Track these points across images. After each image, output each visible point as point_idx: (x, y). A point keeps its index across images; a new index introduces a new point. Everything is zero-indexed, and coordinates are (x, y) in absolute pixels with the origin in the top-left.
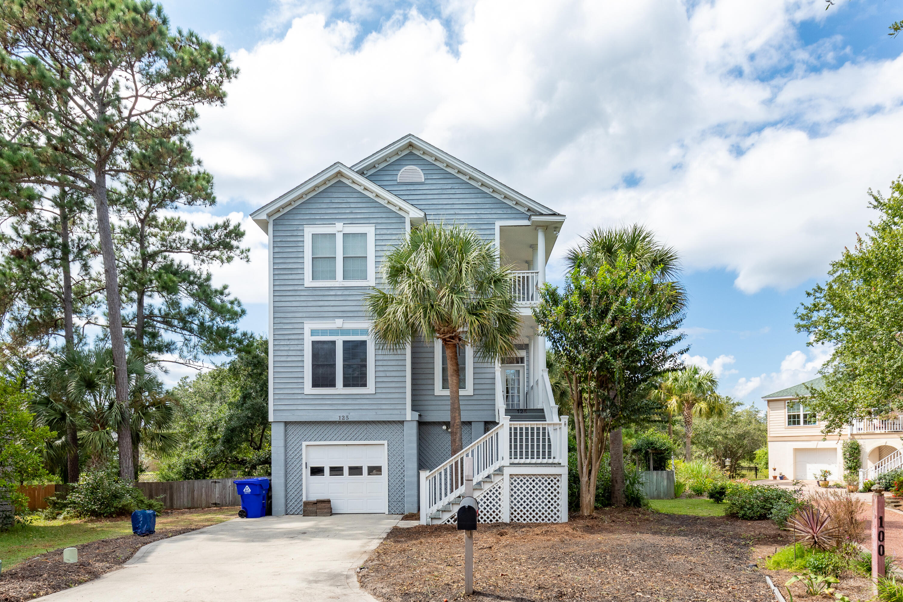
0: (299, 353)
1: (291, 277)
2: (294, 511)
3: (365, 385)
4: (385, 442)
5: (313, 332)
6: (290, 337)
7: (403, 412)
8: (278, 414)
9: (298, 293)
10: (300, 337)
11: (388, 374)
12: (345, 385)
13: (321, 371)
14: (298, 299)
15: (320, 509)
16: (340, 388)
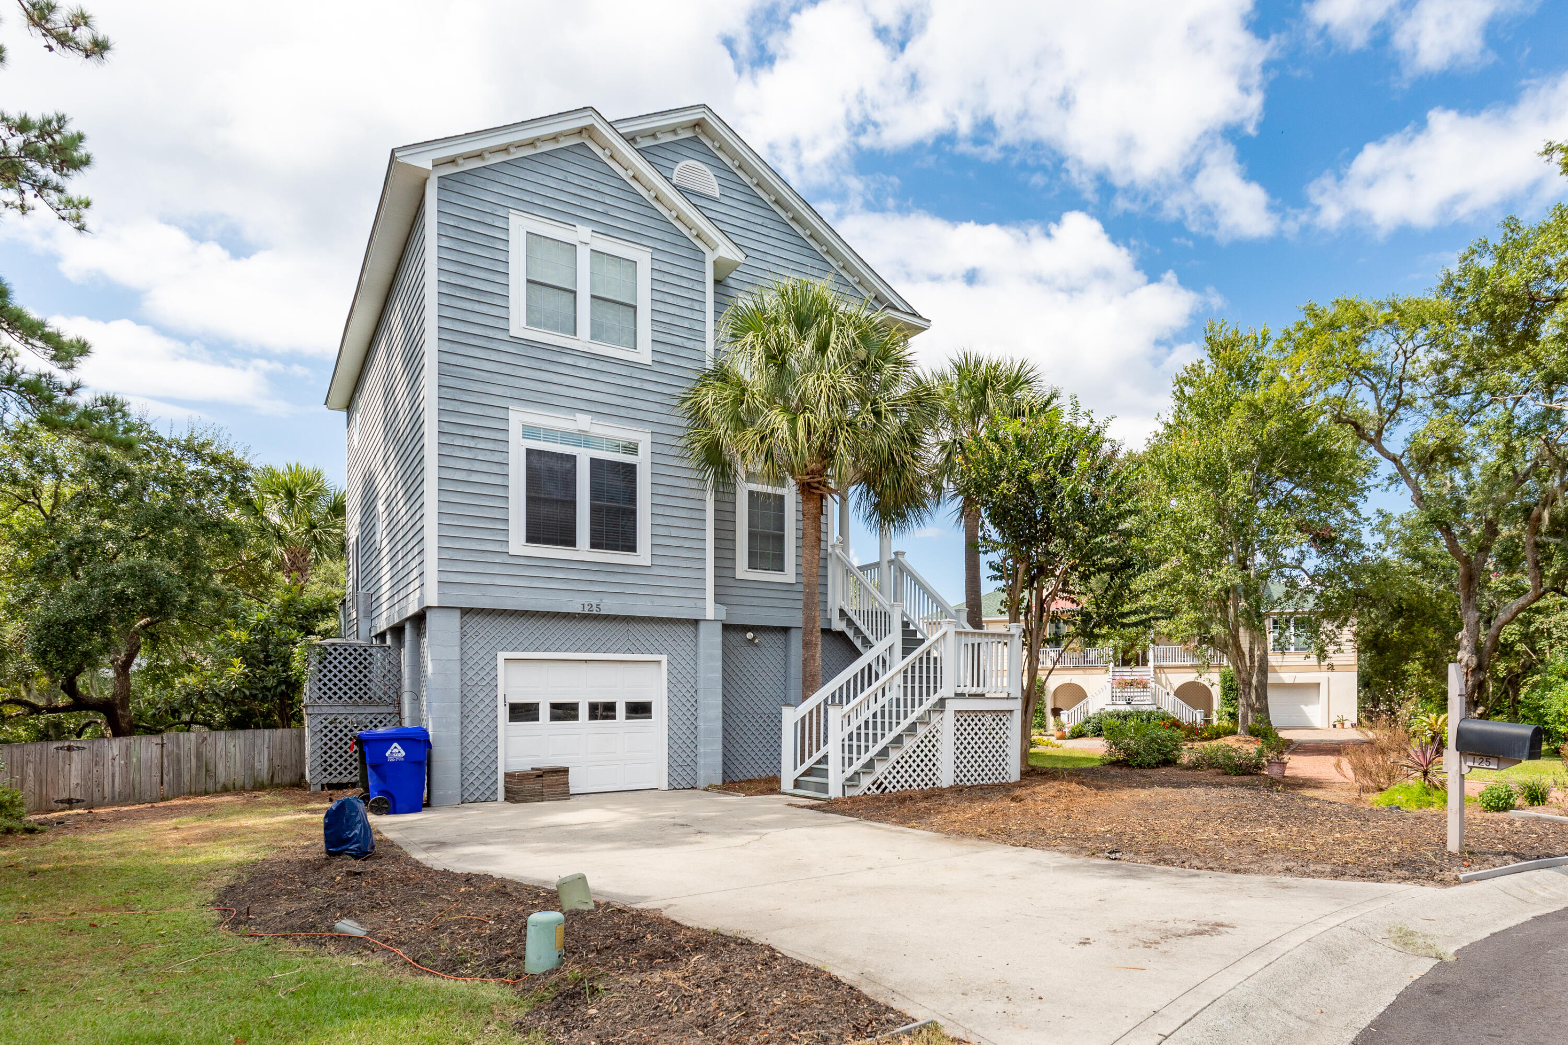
0: (496, 469)
1: (477, 307)
2: (477, 794)
3: (632, 548)
4: (664, 658)
5: (529, 432)
6: (477, 433)
7: (700, 604)
8: (449, 590)
9: (494, 345)
10: (500, 436)
11: (674, 532)
12: (593, 546)
13: (544, 510)
14: (494, 356)
15: (549, 786)
16: (583, 550)
